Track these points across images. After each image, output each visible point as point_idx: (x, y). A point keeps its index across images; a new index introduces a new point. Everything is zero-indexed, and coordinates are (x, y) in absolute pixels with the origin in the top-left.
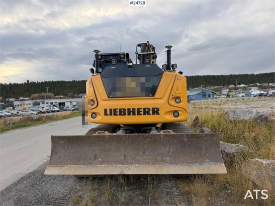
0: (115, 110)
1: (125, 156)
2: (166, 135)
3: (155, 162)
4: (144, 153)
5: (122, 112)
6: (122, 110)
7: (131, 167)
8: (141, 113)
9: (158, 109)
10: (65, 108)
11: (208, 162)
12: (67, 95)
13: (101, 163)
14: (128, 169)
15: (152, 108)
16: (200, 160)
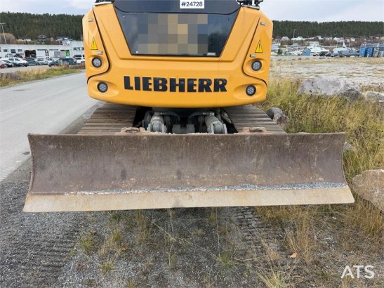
0: (146, 80)
1: (179, 173)
2: (255, 136)
3: (233, 184)
4: (213, 167)
5: (160, 85)
6: (160, 82)
7: (192, 194)
8: (195, 88)
9: (225, 82)
10: (36, 60)
11: (321, 181)
12: (37, 39)
13: (135, 186)
14: (188, 197)
15: (216, 80)
16: (309, 178)
